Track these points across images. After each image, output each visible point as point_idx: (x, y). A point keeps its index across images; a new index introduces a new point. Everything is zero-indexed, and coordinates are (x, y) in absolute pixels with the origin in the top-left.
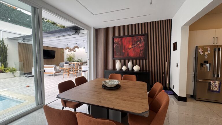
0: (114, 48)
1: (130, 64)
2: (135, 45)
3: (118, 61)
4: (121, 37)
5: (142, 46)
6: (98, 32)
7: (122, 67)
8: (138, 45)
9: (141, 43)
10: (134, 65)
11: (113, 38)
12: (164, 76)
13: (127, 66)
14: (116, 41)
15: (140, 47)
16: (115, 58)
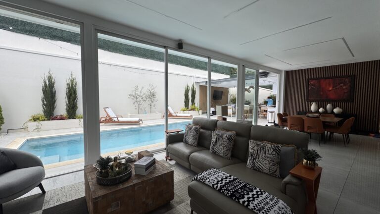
0: (308, 91)
1: (329, 106)
2: (337, 87)
3: (314, 103)
4: (319, 79)
5: (347, 88)
6: (288, 74)
7: (319, 109)
8: (341, 86)
9: (345, 85)
10: (334, 107)
11: (308, 80)
12: (374, 119)
13: (325, 108)
14: (312, 83)
15: (344, 89)
16: (309, 101)
